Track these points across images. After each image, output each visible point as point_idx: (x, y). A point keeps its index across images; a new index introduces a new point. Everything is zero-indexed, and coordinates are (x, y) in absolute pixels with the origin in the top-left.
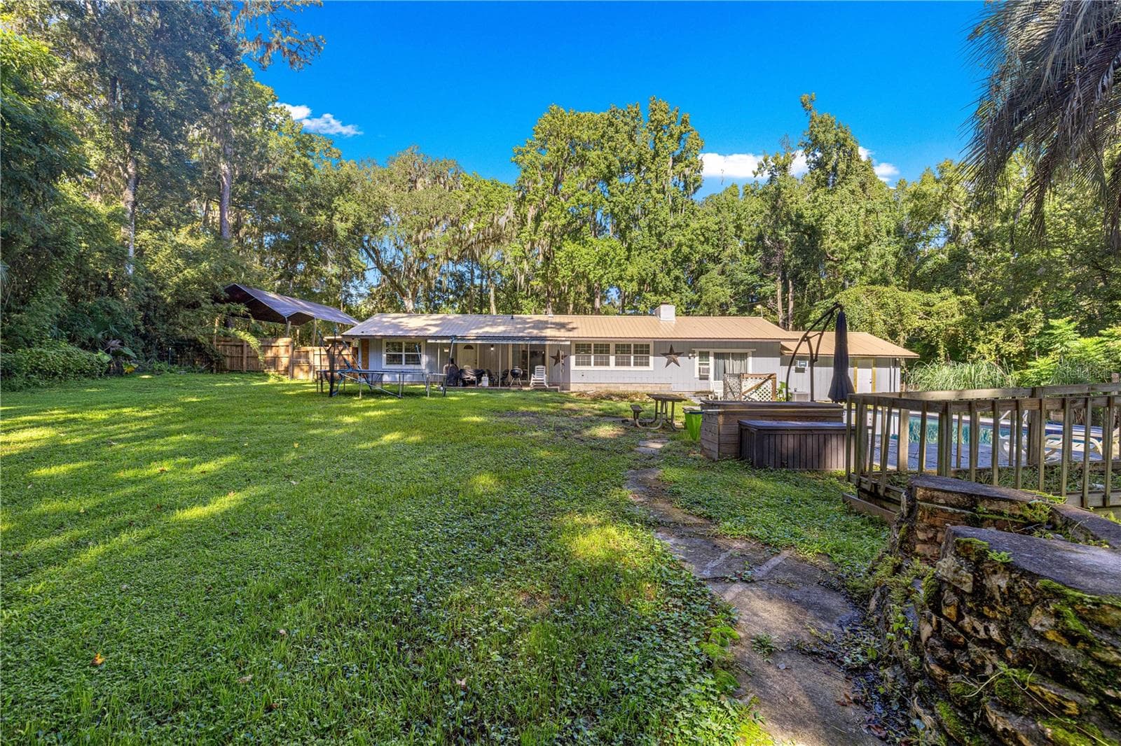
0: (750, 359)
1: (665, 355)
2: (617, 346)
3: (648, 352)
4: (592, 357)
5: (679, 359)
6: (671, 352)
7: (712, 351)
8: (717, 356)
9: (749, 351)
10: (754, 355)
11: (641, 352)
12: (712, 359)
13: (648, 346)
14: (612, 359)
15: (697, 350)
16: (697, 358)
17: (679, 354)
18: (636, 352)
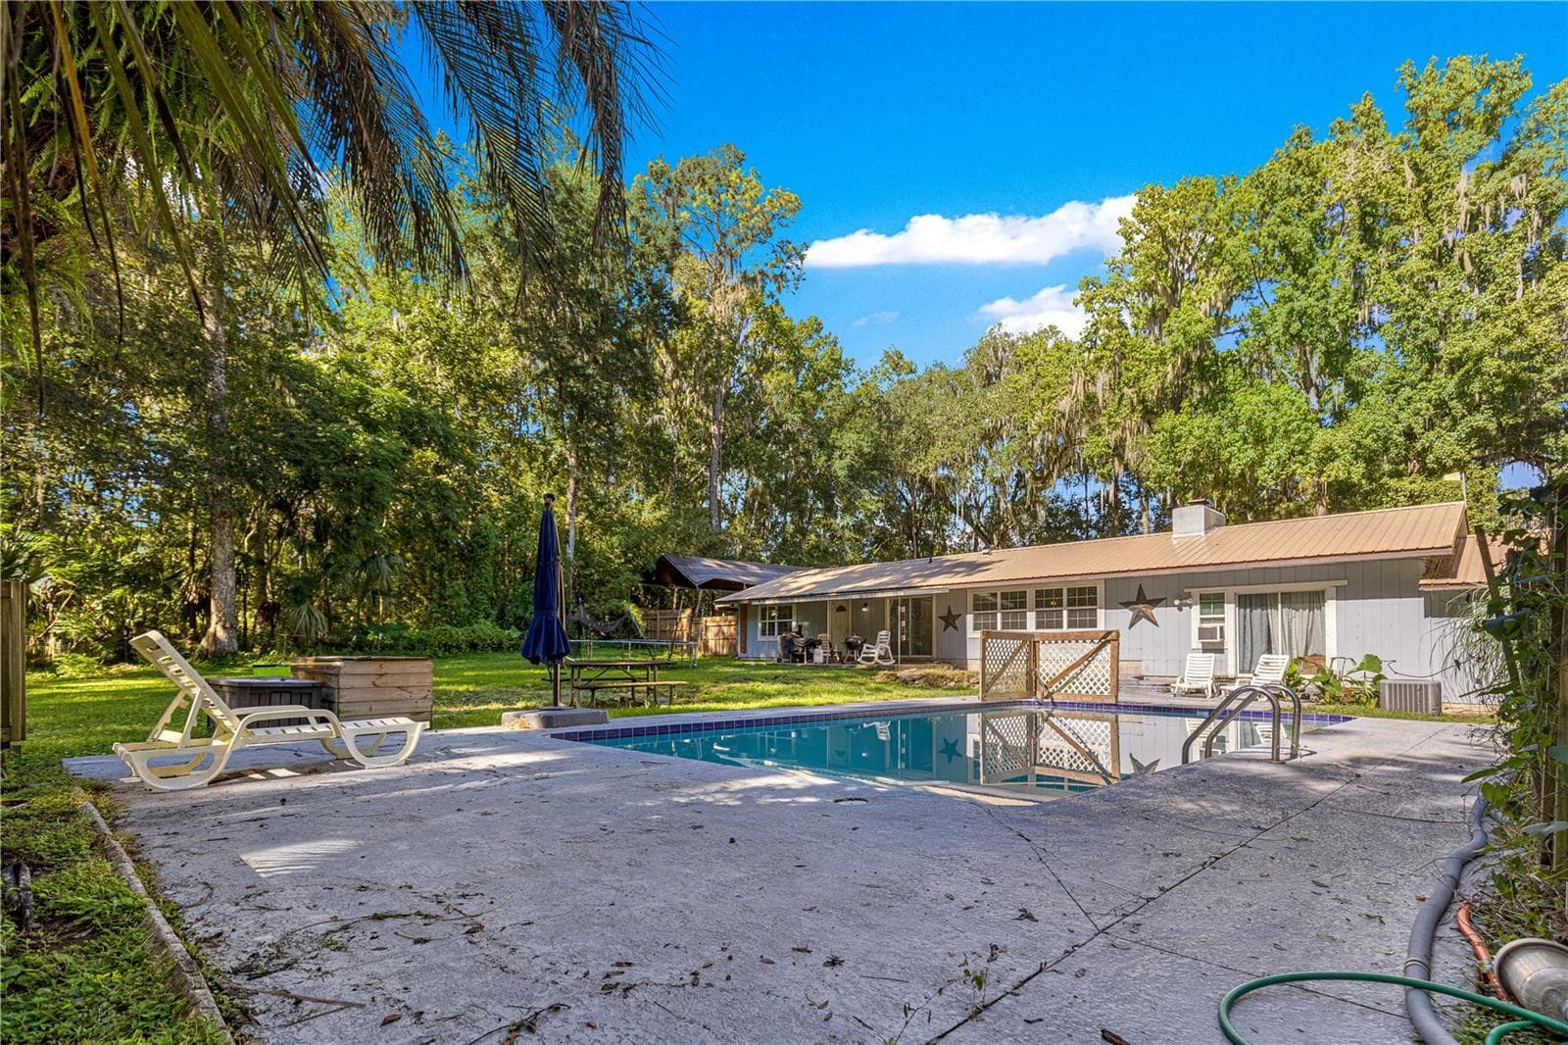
0: (1331, 607)
1: (1127, 605)
2: (1039, 593)
3: (1093, 602)
4: (999, 615)
5: (1158, 612)
6: (1141, 598)
7: (1230, 592)
8: (1245, 602)
9: (1328, 586)
10: (1342, 594)
11: (1082, 603)
12: (1230, 610)
13: (1093, 590)
14: (1031, 618)
15: (1196, 592)
16: (1196, 609)
17: (1155, 603)
18: (1071, 603)
